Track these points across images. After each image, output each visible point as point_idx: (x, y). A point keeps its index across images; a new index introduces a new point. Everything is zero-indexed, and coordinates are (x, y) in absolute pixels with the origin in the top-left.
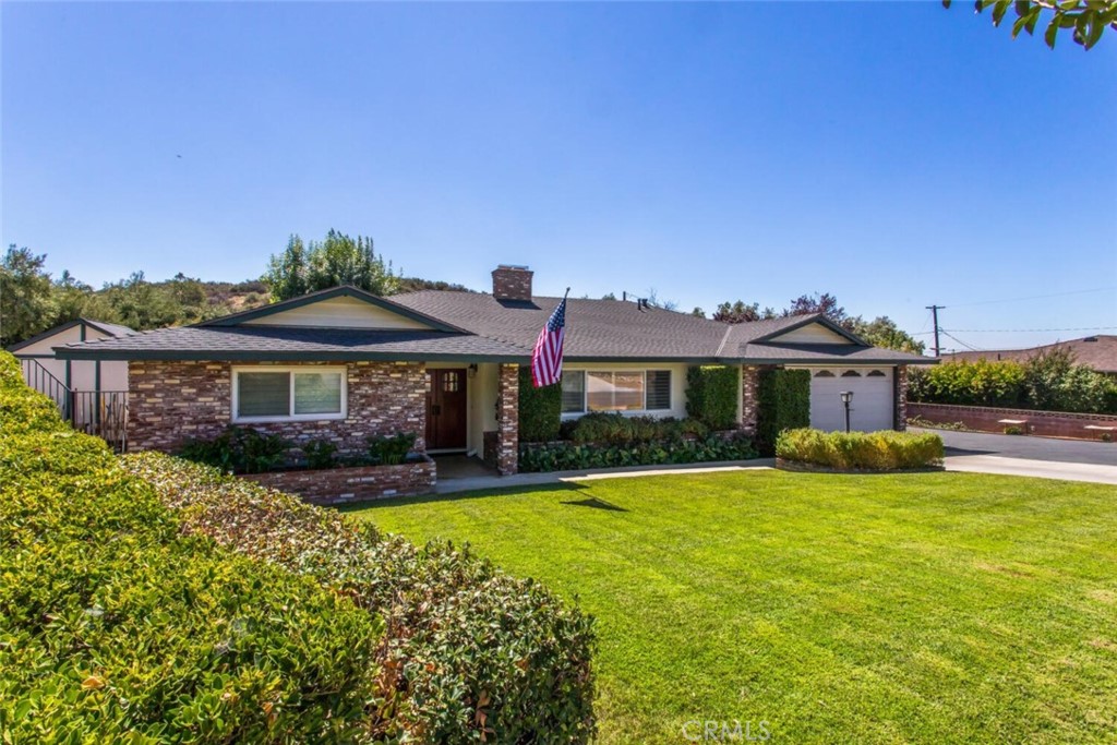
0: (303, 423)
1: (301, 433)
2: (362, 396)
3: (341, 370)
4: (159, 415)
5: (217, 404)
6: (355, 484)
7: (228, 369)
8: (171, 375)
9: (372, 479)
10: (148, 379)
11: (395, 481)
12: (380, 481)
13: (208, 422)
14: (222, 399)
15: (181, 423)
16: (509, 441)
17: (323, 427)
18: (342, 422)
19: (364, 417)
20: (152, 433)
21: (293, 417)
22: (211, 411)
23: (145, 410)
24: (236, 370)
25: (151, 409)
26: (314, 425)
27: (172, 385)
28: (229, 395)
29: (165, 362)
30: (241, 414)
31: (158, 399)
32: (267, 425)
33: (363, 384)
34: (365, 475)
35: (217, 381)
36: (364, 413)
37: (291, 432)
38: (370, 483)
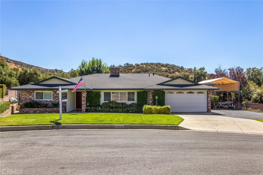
0: (45, 101)
1: (45, 102)
2: (55, 96)
3: (51, 92)
4: (24, 99)
5: (32, 97)
6: (48, 111)
7: (34, 91)
8: (26, 92)
9: (51, 110)
10: (22, 93)
11: (55, 111)
12: (52, 111)
13: (31, 100)
14: (33, 96)
15: (27, 100)
16: (83, 106)
17: (48, 101)
18: (51, 101)
19: (55, 100)
20: (23, 102)
21: (44, 100)
22: (31, 98)
23: (22, 98)
24: (35, 92)
25: (23, 98)
26: (47, 101)
27: (26, 94)
28: (34, 96)
29: (25, 90)
30: (36, 99)
31: (24, 96)
32: (39, 101)
33: (55, 94)
34: (50, 109)
35: (32, 93)
36: (55, 99)
37: (43, 102)
38: (51, 111)
